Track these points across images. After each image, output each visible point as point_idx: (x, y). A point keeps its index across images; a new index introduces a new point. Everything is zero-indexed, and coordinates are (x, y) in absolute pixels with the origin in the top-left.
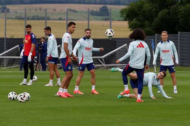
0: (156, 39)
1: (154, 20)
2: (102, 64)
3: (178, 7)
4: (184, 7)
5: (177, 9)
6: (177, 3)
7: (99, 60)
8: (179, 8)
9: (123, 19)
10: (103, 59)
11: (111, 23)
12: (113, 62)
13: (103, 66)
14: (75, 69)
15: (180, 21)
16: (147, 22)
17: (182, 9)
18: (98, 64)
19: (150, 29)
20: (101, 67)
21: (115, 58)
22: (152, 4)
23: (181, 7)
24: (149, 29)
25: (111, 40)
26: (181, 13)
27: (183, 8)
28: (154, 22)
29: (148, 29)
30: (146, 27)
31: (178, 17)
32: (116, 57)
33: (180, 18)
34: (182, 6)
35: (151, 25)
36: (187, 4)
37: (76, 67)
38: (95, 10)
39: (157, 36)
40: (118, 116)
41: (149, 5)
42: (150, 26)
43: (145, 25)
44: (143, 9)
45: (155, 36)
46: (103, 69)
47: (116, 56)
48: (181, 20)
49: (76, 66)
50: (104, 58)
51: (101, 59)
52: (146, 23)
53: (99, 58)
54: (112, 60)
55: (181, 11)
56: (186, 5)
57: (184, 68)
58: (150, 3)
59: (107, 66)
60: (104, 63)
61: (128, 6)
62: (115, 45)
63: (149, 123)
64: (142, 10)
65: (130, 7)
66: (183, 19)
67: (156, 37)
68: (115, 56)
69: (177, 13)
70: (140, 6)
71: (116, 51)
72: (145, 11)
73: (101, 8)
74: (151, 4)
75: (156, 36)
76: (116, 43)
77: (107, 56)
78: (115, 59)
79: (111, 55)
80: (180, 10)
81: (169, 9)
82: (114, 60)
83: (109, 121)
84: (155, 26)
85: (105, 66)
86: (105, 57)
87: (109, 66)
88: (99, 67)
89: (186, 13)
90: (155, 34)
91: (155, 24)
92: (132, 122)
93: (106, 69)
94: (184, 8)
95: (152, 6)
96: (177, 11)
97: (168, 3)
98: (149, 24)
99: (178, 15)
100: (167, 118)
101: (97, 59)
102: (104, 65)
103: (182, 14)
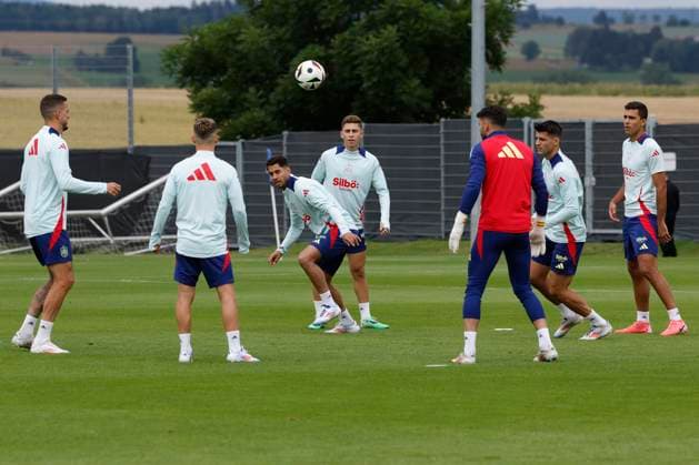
0: (285, 148)
1: (277, 85)
2: (100, 235)
3: (359, 38)
4: (377, 37)
5: (355, 43)
6: (355, 23)
7: (93, 222)
8: (360, 43)
9: (173, 80)
10: (106, 219)
11: (130, 94)
12: (140, 227)
13: (106, 243)
14: (13, 253)
15: (365, 85)
16: (252, 90)
17: (370, 45)
18: (88, 235)
19: (263, 113)
20: (99, 246)
21: (147, 213)
22: (270, 27)
23: (367, 39)
24: (259, 114)
25: (131, 155)
26: (368, 57)
27: (373, 40)
28: (279, 89)
29: (255, 114)
30: (248, 109)
31: (357, 72)
32: (148, 210)
33: (364, 75)
34: (371, 36)
35: (267, 102)
36: (385, 28)
37: (14, 247)
38: (90, 51)
39: (289, 138)
40: (125, 411)
41: (258, 31)
42: (262, 106)
43: (245, 100)
44: (239, 47)
45: (282, 138)
46: (107, 253)
47: (150, 207)
48: (370, 84)
49: (12, 241)
50: (110, 216)
51: (99, 220)
52: (248, 96)
53: (91, 216)
54: (136, 220)
55: (366, 53)
56: (382, 31)
57: (382, 245)
58: (262, 26)
59: (118, 243)
60: (110, 232)
61: (191, 35)
62: (147, 168)
63: (227, 438)
64: (237, 52)
65: (196, 38)
66: (375, 79)
67: (285, 142)
68: (145, 207)
69: (356, 57)
70: (229, 36)
71: (151, 190)
72: (245, 51)
73: (110, 44)
74: (266, 27)
75: (285, 138)
76: (148, 163)
77: (120, 209)
78: (145, 218)
79: (131, 203)
80: (365, 49)
81: (328, 46)
82: (144, 221)
83: (92, 432)
84: (279, 102)
85: (112, 241)
86: (114, 211)
87: (126, 241)
88: (92, 247)
89: (383, 60)
90: (280, 133)
91: (280, 97)
92: (170, 432)
93: (116, 252)
94: (378, 40)
95: (269, 34)
96: (354, 53)
97: (324, 27)
98: (260, 97)
99: (358, 65)
100: (292, 420)
101: (83, 219)
102: (107, 238)
103: (370, 63)
